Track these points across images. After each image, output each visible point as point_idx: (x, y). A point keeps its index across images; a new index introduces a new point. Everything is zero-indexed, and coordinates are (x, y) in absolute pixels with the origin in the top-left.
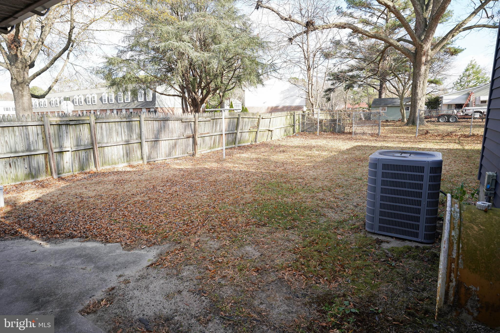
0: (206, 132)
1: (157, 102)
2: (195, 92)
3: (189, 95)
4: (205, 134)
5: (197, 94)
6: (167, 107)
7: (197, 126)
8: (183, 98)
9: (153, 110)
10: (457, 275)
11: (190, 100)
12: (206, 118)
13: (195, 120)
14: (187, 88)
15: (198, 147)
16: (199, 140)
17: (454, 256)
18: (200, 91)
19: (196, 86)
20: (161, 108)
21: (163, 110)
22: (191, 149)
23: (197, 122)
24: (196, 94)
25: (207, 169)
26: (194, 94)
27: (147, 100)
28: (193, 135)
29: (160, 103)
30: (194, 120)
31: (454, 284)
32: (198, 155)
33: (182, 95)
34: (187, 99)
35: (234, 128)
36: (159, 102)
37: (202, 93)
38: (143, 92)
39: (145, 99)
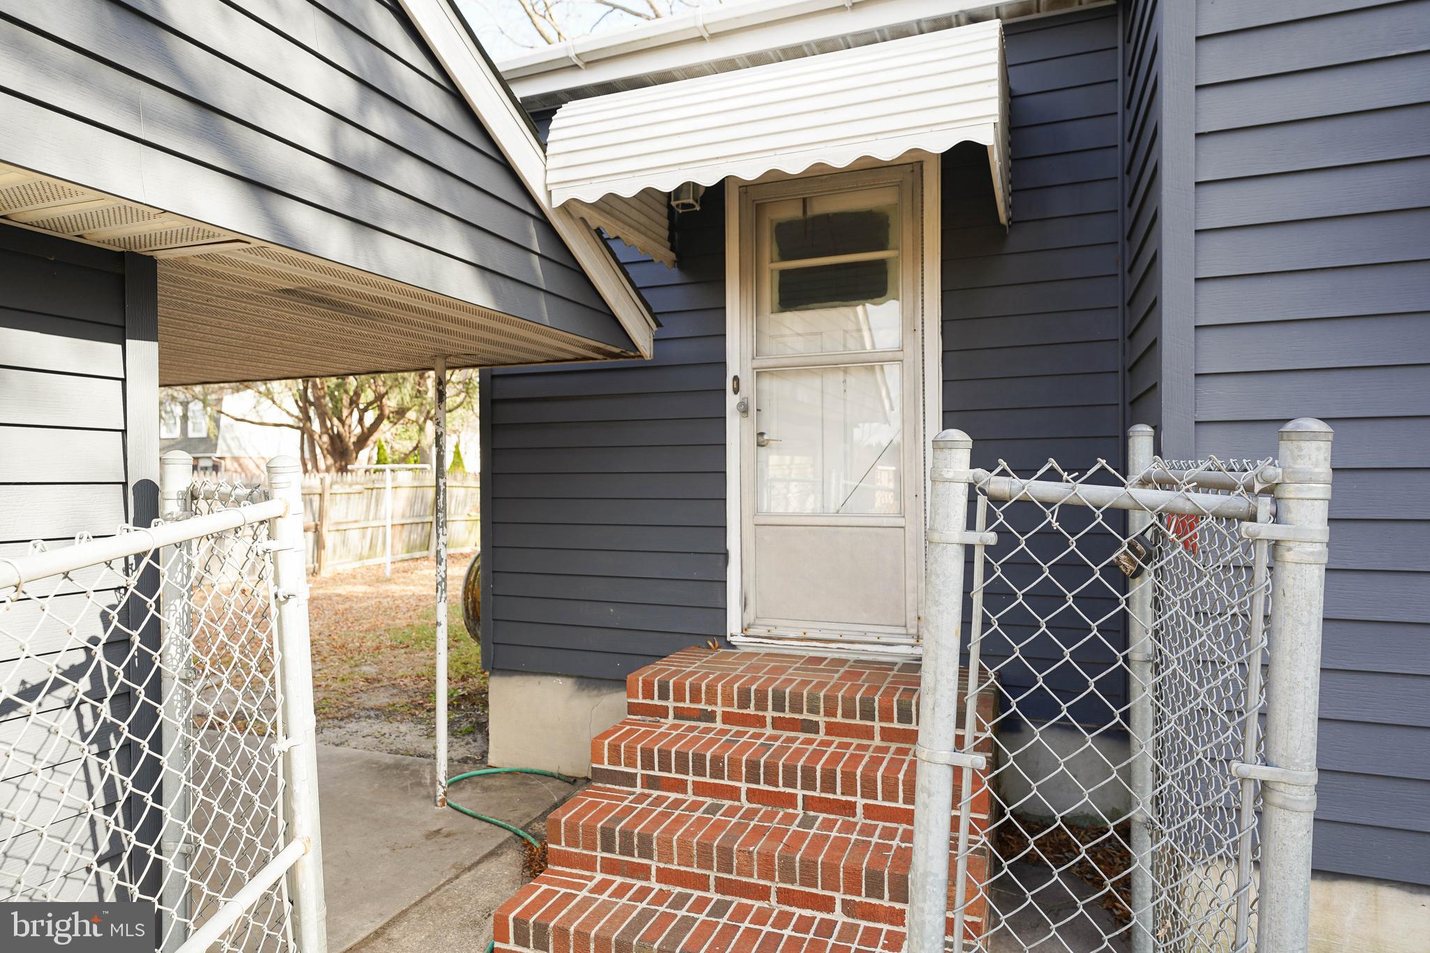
0: (350, 518)
1: (225, 440)
2: (340, 419)
3: (323, 424)
4: (347, 523)
5: (348, 422)
6: (255, 456)
7: (326, 503)
8: (305, 431)
9: (209, 463)
10: (472, 594)
11: (325, 438)
12: (350, 485)
13: (323, 489)
14: (318, 404)
15: (327, 554)
16: (329, 538)
17: (472, 580)
18: (356, 414)
19: (346, 401)
20: (236, 459)
21: (240, 465)
22: (311, 560)
23: (327, 496)
24: (342, 422)
25: (339, 595)
26: (336, 421)
27: (191, 434)
28: (316, 525)
29: (232, 444)
30: (319, 491)
31: (470, 600)
32: (326, 573)
33: (301, 425)
34: (316, 437)
35: (425, 511)
36: (230, 442)
37: (361, 420)
38: (179, 410)
39: (184, 430)
